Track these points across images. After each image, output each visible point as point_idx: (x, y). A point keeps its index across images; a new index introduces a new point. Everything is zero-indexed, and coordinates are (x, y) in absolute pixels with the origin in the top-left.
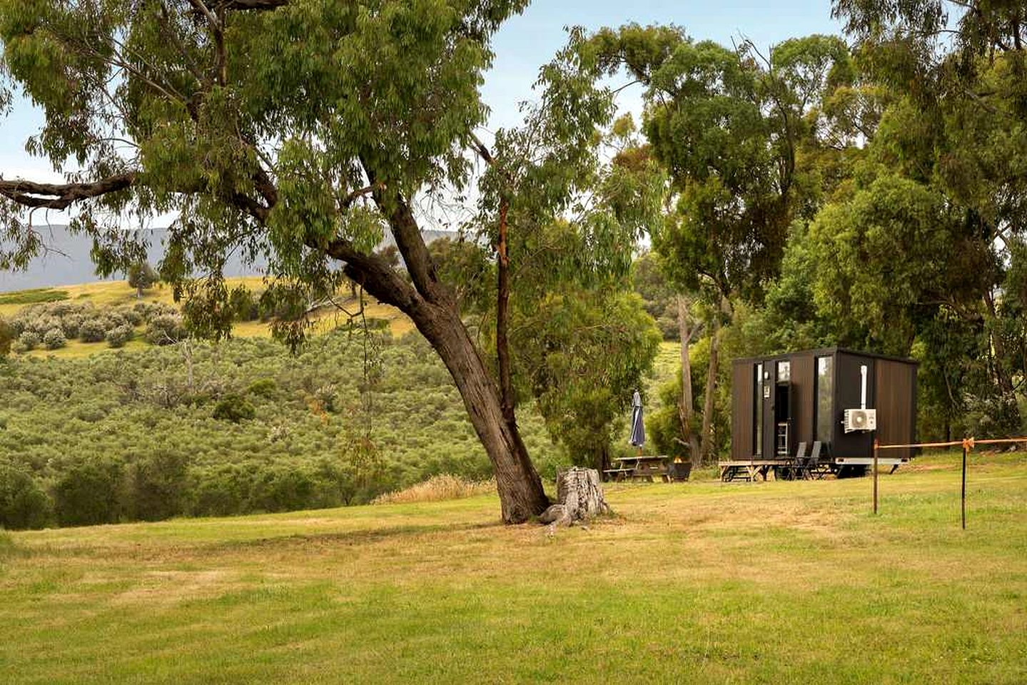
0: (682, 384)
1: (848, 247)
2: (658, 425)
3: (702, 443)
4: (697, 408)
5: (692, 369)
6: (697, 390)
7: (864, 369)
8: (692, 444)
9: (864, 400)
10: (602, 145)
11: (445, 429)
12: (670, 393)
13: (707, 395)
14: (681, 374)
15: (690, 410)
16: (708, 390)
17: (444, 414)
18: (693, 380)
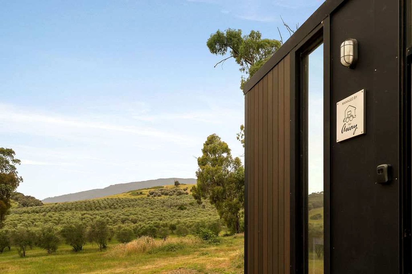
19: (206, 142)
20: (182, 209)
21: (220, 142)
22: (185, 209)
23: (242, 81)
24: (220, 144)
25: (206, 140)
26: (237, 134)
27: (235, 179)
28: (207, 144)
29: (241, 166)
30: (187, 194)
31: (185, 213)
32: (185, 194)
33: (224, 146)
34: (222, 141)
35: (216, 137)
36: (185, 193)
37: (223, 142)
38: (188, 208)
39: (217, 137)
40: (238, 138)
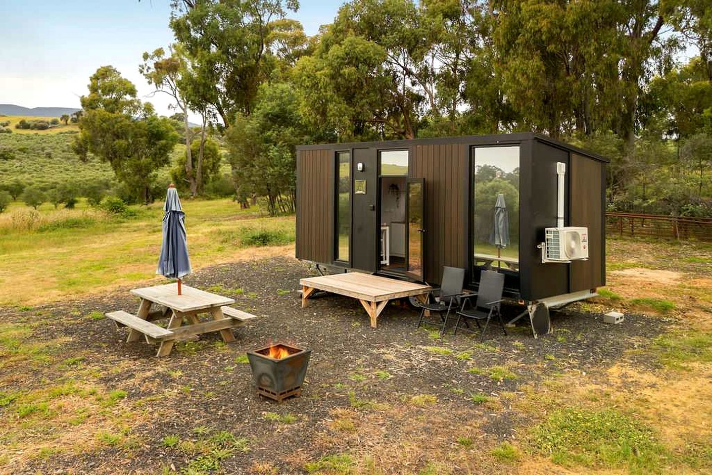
0: (187, 157)
1: (327, 80)
2: (175, 173)
3: (196, 180)
4: (193, 166)
5: (191, 151)
6: (194, 160)
7: (561, 168)
8: (192, 181)
9: (561, 213)
10: (149, 59)
11: (92, 166)
12: (182, 160)
13: (199, 161)
14: (186, 153)
15: (191, 167)
16: (199, 160)
17: (94, 161)
18: (192, 155)
19: (94, 75)
20: (6, 159)
21: (121, 78)
22: (13, 158)
23: (173, 18)
24: (121, 81)
25: (95, 72)
26: (140, 66)
27: (146, 132)
28: (95, 78)
29: (154, 114)
30: (9, 132)
31: (15, 166)
32: (5, 132)
33: (128, 86)
34: (123, 78)
35: (112, 71)
36: (5, 130)
37: (125, 79)
38: (17, 157)
39: (115, 71)
40: (141, 72)
